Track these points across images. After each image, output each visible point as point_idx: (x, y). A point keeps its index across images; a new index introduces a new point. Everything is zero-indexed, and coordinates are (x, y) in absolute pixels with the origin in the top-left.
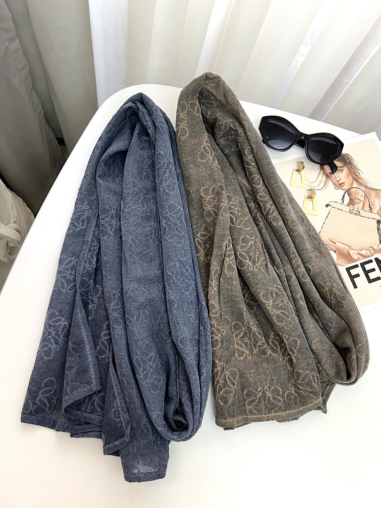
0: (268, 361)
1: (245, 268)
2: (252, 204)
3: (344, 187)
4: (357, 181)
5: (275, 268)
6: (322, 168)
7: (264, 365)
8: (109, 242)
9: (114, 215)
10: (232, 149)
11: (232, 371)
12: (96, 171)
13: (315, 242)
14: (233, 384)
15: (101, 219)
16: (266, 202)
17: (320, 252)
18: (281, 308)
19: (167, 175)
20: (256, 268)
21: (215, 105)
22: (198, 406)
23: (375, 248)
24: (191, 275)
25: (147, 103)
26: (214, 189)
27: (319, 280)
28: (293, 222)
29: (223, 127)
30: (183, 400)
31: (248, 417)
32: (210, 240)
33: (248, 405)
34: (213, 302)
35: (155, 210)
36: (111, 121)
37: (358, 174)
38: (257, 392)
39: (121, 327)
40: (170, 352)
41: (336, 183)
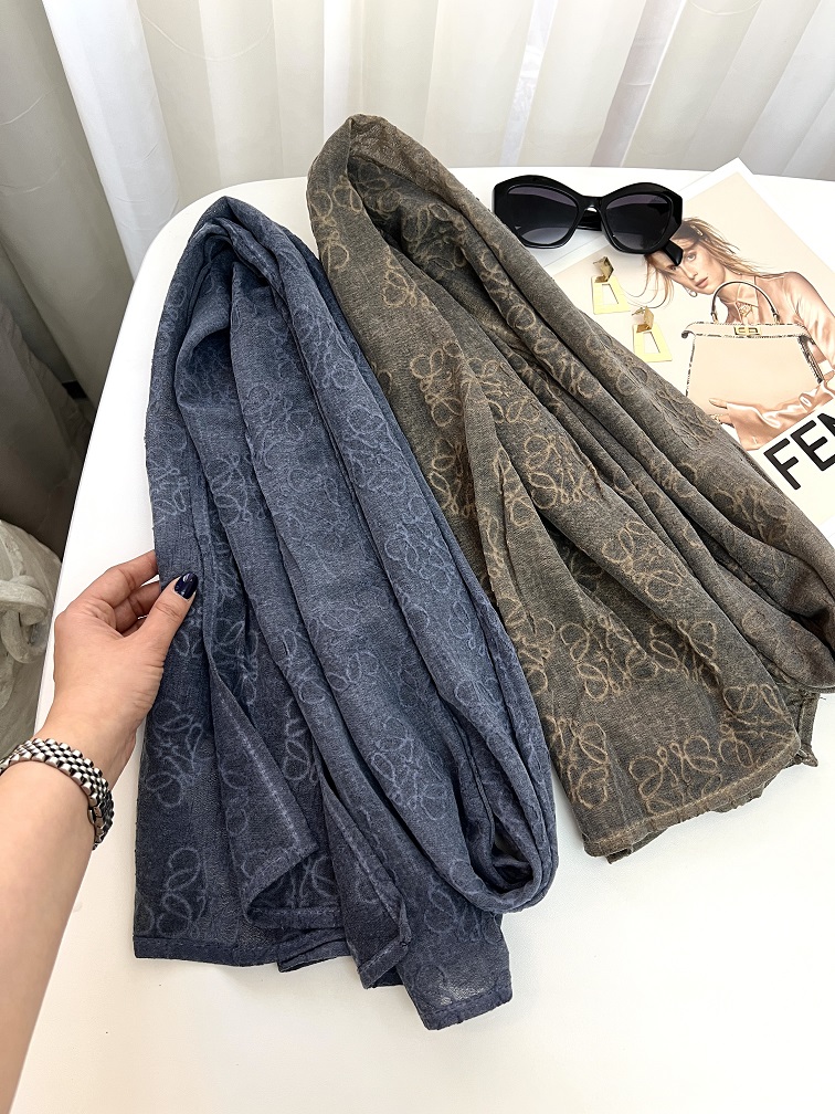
0: (659, 687)
1: (553, 503)
2: (527, 369)
3: (708, 287)
4: (731, 268)
5: (617, 488)
6: (651, 262)
7: (655, 698)
8: (245, 528)
9: (239, 471)
10: (449, 266)
11: (588, 729)
12: (173, 390)
13: (683, 413)
14: (601, 756)
15: (214, 487)
16: (556, 355)
17: (701, 431)
18: (655, 566)
19: (329, 352)
20: (577, 495)
21: (388, 185)
22: (539, 822)
23: (812, 394)
24: (441, 551)
25: (242, 215)
26: (437, 358)
27: (718, 488)
28: (624, 381)
29: (419, 224)
30: (503, 819)
31: (653, 818)
32: (459, 469)
33: (647, 792)
34: (506, 594)
35: (323, 436)
36: (177, 272)
37: (729, 253)
38: (658, 758)
39: (323, 699)
40: (446, 725)
41: (689, 283)
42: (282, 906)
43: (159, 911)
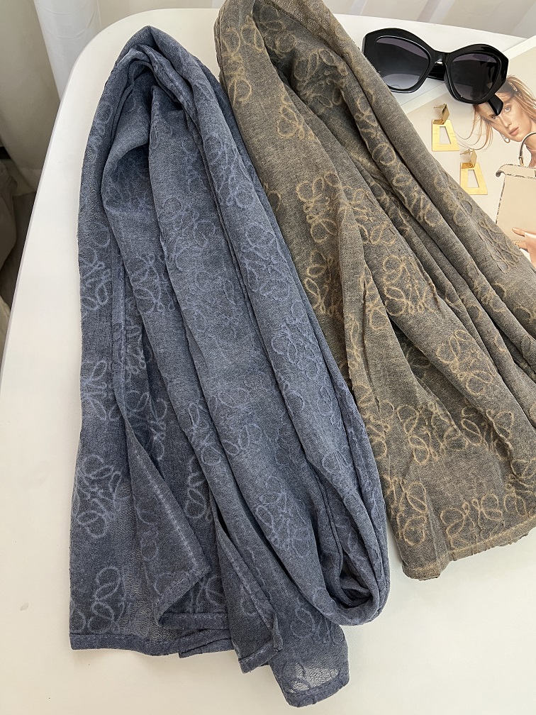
0: (466, 456)
1: (402, 312)
2: (385, 197)
3: (518, 136)
5: (447, 300)
7: (462, 464)
8: (158, 319)
9: (154, 269)
10: (329, 104)
11: (414, 487)
13: (497, 241)
14: (422, 507)
15: (134, 281)
16: (409, 188)
17: (510, 257)
18: (474, 367)
19: (233, 175)
20: (420, 307)
21: (284, 27)
22: (379, 560)
24: (313, 345)
25: (163, 44)
26: (319, 184)
27: (521, 305)
28: (460, 215)
29: (309, 66)
30: (351, 556)
31: (454, 551)
32: (328, 278)
33: (452, 532)
34: (360, 382)
35: (223, 244)
38: (462, 510)
39: (220, 461)
41: (505, 131)
42: (183, 612)
43: (89, 615)
